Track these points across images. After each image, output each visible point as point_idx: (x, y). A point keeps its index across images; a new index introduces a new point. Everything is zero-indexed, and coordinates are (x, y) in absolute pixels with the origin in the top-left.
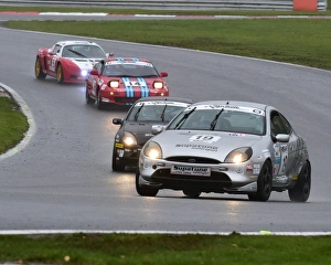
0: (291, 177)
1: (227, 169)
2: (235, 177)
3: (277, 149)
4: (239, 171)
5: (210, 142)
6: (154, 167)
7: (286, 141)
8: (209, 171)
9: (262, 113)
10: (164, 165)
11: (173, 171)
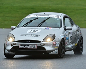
0: (74, 44)
1: (44, 45)
2: (48, 48)
3: (67, 33)
4: (49, 45)
5: (36, 32)
6: (12, 45)
7: (71, 29)
8: (36, 46)
9: (60, 18)
10: (16, 44)
11: (20, 47)
